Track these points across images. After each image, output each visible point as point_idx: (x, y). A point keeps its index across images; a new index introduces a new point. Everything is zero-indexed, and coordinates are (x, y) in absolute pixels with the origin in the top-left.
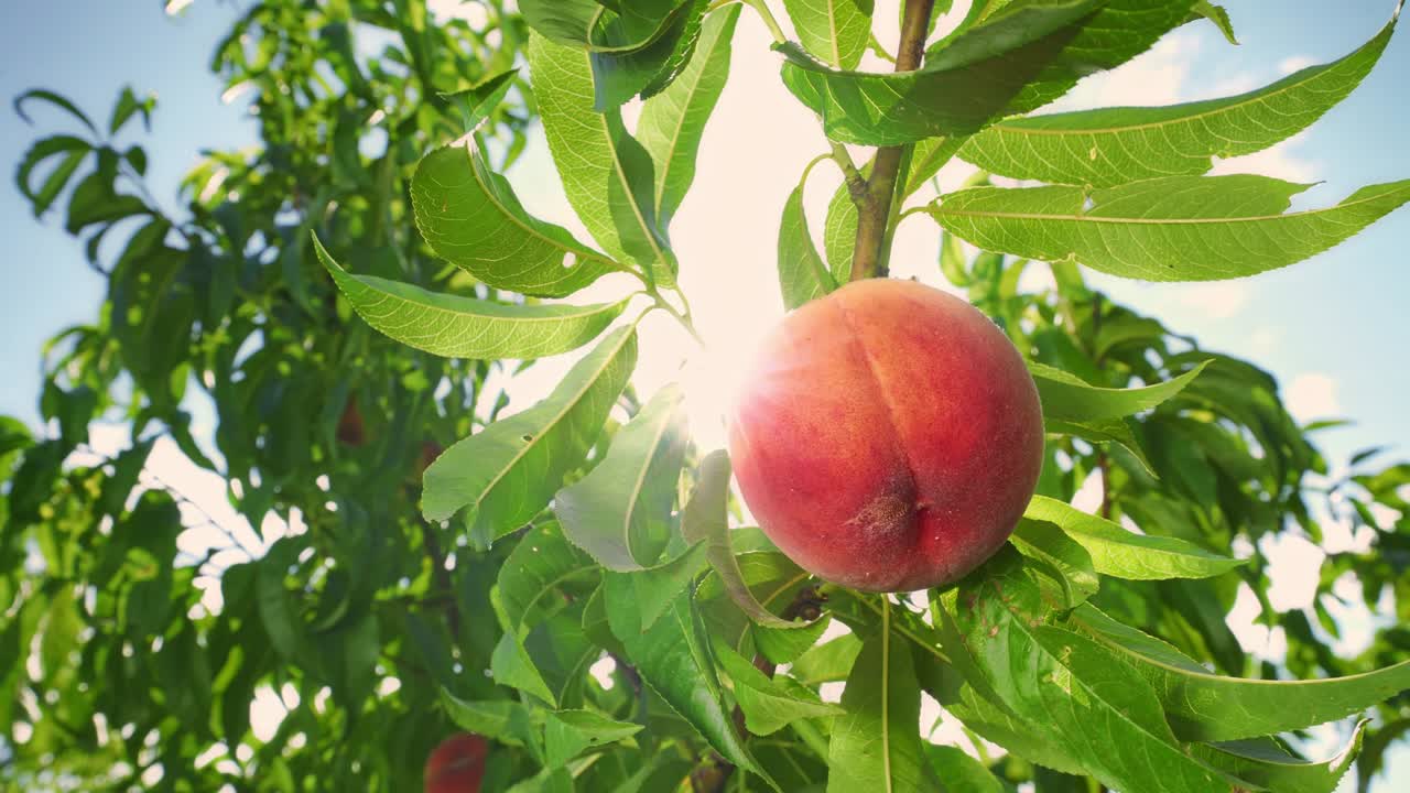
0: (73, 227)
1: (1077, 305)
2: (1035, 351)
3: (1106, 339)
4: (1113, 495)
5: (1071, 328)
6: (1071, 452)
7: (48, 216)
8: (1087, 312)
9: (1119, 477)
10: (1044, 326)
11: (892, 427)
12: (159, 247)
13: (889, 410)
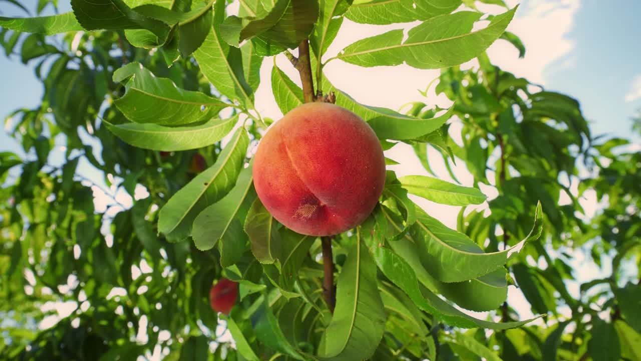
0: (25, 61)
1: (488, 73)
2: (470, 95)
3: (502, 87)
4: (506, 156)
5: (486, 84)
6: (487, 139)
7: (12, 56)
8: (493, 76)
9: (509, 149)
10: (473, 83)
11: (298, 177)
12: (65, 70)
13: (296, 171)
